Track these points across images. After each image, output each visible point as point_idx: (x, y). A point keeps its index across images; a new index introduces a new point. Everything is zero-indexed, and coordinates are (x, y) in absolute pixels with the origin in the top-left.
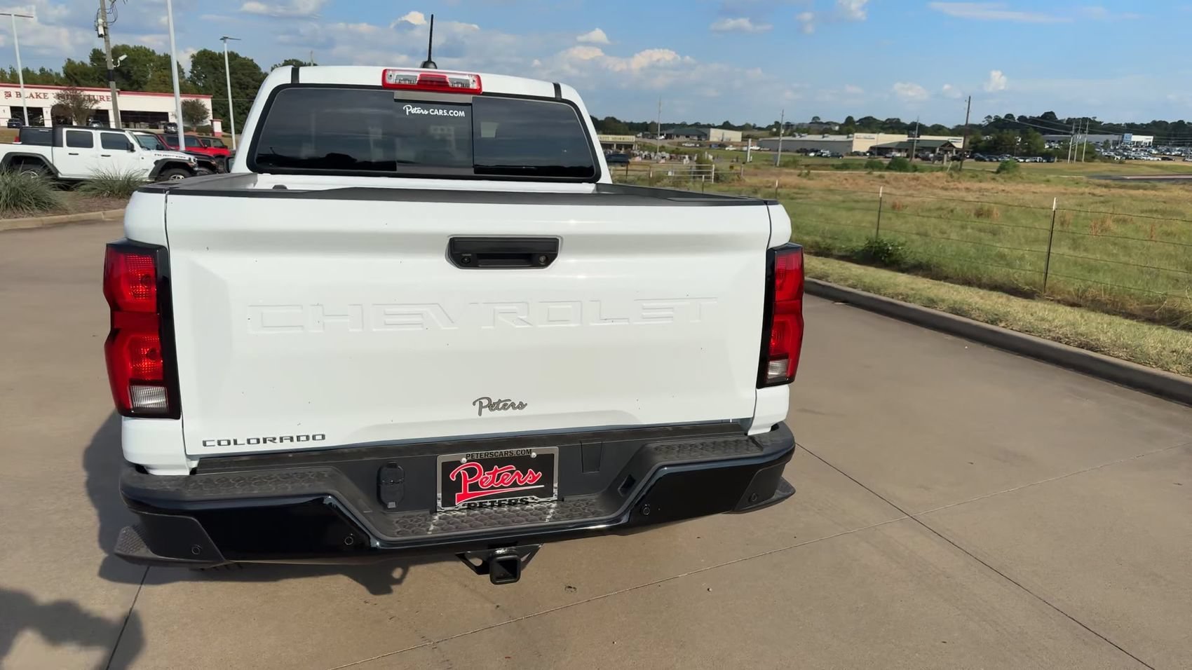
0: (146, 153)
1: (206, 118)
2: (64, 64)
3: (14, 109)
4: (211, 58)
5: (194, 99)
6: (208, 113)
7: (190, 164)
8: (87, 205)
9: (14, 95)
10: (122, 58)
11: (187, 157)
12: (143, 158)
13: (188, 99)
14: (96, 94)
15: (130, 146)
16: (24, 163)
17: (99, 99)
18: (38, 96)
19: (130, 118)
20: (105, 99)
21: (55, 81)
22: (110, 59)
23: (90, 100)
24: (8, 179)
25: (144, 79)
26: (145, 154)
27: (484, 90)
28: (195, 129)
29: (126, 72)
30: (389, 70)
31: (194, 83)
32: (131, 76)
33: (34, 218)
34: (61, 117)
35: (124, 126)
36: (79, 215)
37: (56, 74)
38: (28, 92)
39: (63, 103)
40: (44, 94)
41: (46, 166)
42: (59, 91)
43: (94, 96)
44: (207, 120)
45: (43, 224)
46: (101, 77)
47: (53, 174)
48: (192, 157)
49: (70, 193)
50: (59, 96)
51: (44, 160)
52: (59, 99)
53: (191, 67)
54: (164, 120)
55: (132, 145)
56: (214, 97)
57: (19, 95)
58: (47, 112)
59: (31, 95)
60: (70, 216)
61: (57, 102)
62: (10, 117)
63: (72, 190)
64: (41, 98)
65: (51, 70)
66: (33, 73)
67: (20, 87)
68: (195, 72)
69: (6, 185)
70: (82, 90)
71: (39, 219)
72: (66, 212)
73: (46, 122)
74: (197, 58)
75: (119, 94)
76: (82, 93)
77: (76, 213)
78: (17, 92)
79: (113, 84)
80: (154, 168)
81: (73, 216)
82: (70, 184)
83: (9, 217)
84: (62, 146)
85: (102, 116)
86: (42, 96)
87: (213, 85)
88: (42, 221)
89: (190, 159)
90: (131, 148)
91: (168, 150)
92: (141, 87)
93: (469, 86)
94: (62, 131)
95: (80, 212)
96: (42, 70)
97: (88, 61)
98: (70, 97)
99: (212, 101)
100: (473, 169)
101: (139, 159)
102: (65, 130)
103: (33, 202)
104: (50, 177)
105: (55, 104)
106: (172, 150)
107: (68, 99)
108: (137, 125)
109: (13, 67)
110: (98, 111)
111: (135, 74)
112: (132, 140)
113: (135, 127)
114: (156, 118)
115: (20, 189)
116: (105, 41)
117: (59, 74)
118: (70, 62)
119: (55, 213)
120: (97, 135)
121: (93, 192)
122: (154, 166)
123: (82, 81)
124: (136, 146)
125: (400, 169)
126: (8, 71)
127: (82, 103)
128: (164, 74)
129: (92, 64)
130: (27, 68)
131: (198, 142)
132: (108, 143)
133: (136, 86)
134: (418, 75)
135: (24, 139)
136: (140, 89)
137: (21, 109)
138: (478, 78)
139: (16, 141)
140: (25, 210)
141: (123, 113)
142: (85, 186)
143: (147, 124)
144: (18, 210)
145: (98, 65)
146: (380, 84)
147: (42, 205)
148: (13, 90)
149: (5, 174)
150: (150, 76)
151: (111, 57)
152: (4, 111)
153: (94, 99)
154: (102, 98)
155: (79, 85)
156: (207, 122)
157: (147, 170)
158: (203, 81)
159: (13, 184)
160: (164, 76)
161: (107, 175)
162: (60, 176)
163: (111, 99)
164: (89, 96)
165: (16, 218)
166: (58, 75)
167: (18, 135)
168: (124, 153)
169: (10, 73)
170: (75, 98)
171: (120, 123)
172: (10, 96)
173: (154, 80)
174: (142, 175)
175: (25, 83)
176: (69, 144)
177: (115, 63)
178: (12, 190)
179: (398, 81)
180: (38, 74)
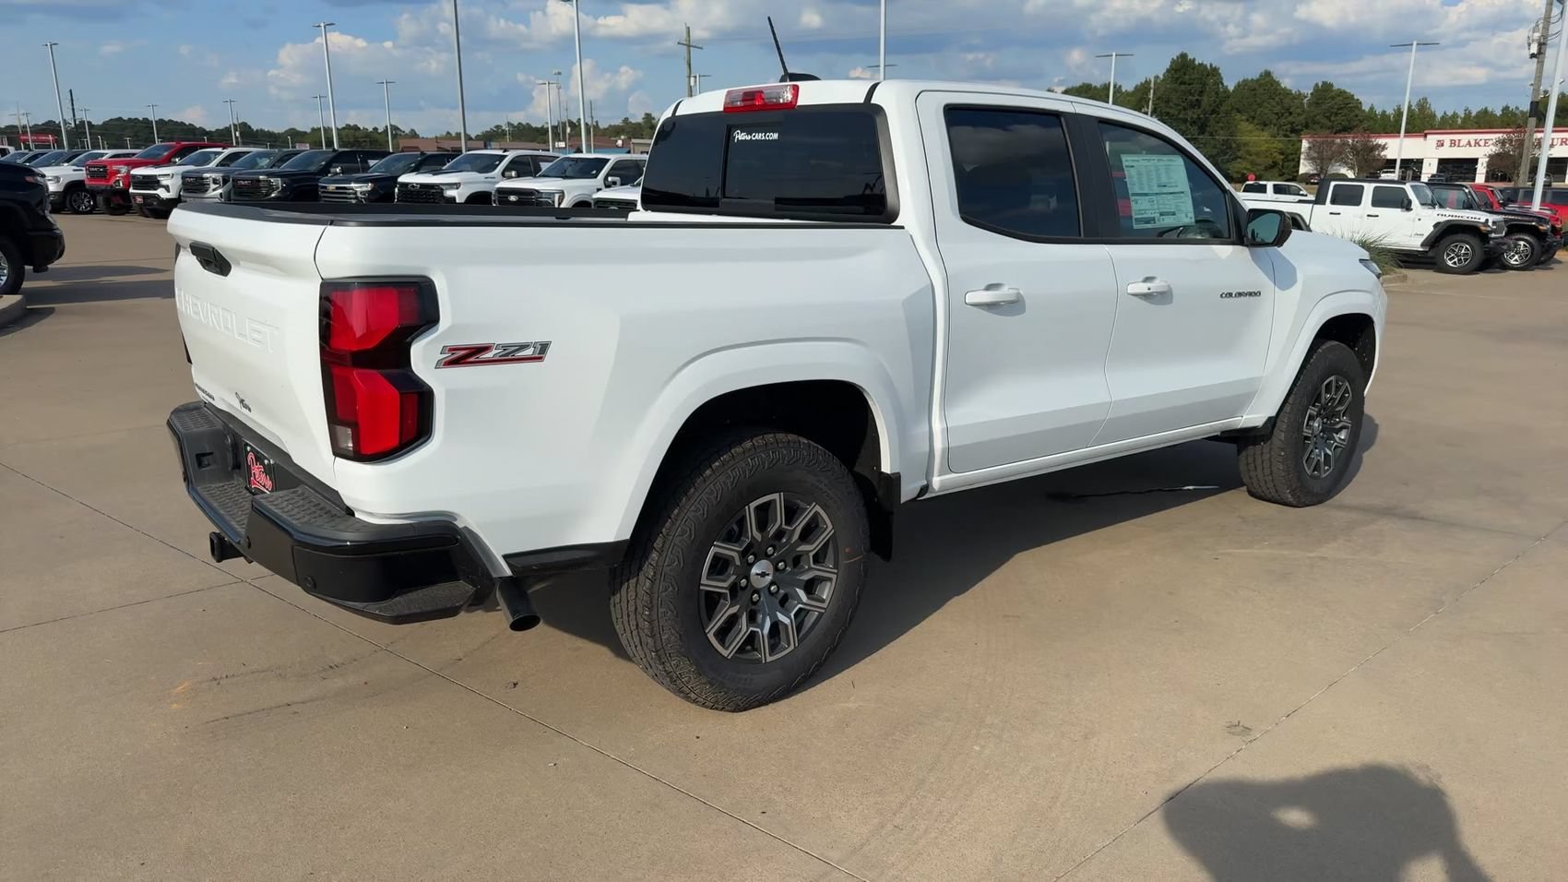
0: (1426, 212)
3: (1442, 161)
7: (1484, 227)
9: (1447, 144)
11: (1483, 218)
12: (1420, 219)
15: (1406, 202)
18: (1477, 143)
21: (1511, 122)
26: (1424, 214)
27: (799, 103)
37: (1518, 112)
38: (1466, 138)
39: (1505, 150)
40: (1485, 140)
42: (1500, 136)
48: (1491, 218)
50: (1503, 143)
52: (1501, 145)
55: (1410, 202)
57: (1454, 143)
58: (1482, 164)
59: (1469, 143)
61: (1498, 149)
62: (1435, 172)
64: (1480, 146)
65: (1517, 108)
66: (1491, 114)
70: (1537, 134)
73: (1478, 177)
78: (1452, 141)
80: (1432, 233)
84: (1324, 203)
86: (1480, 143)
89: (1487, 220)
90: (1407, 206)
94: (1329, 186)
96: (1506, 109)
98: (1512, 142)
101: (1414, 221)
102: (1333, 184)
105: (1495, 152)
107: (1509, 144)
112: (1411, 195)
120: (1369, 190)
122: (1432, 229)
124: (1415, 203)
130: (1486, 108)
132: (1382, 199)
137: (1451, 161)
146: (722, 108)
148: (1450, 138)
152: (1430, 164)
157: (1422, 235)
168: (1397, 212)
170: (1522, 144)
172: (1442, 145)
174: (1414, 242)
175: (1473, 127)
180: (1498, 115)
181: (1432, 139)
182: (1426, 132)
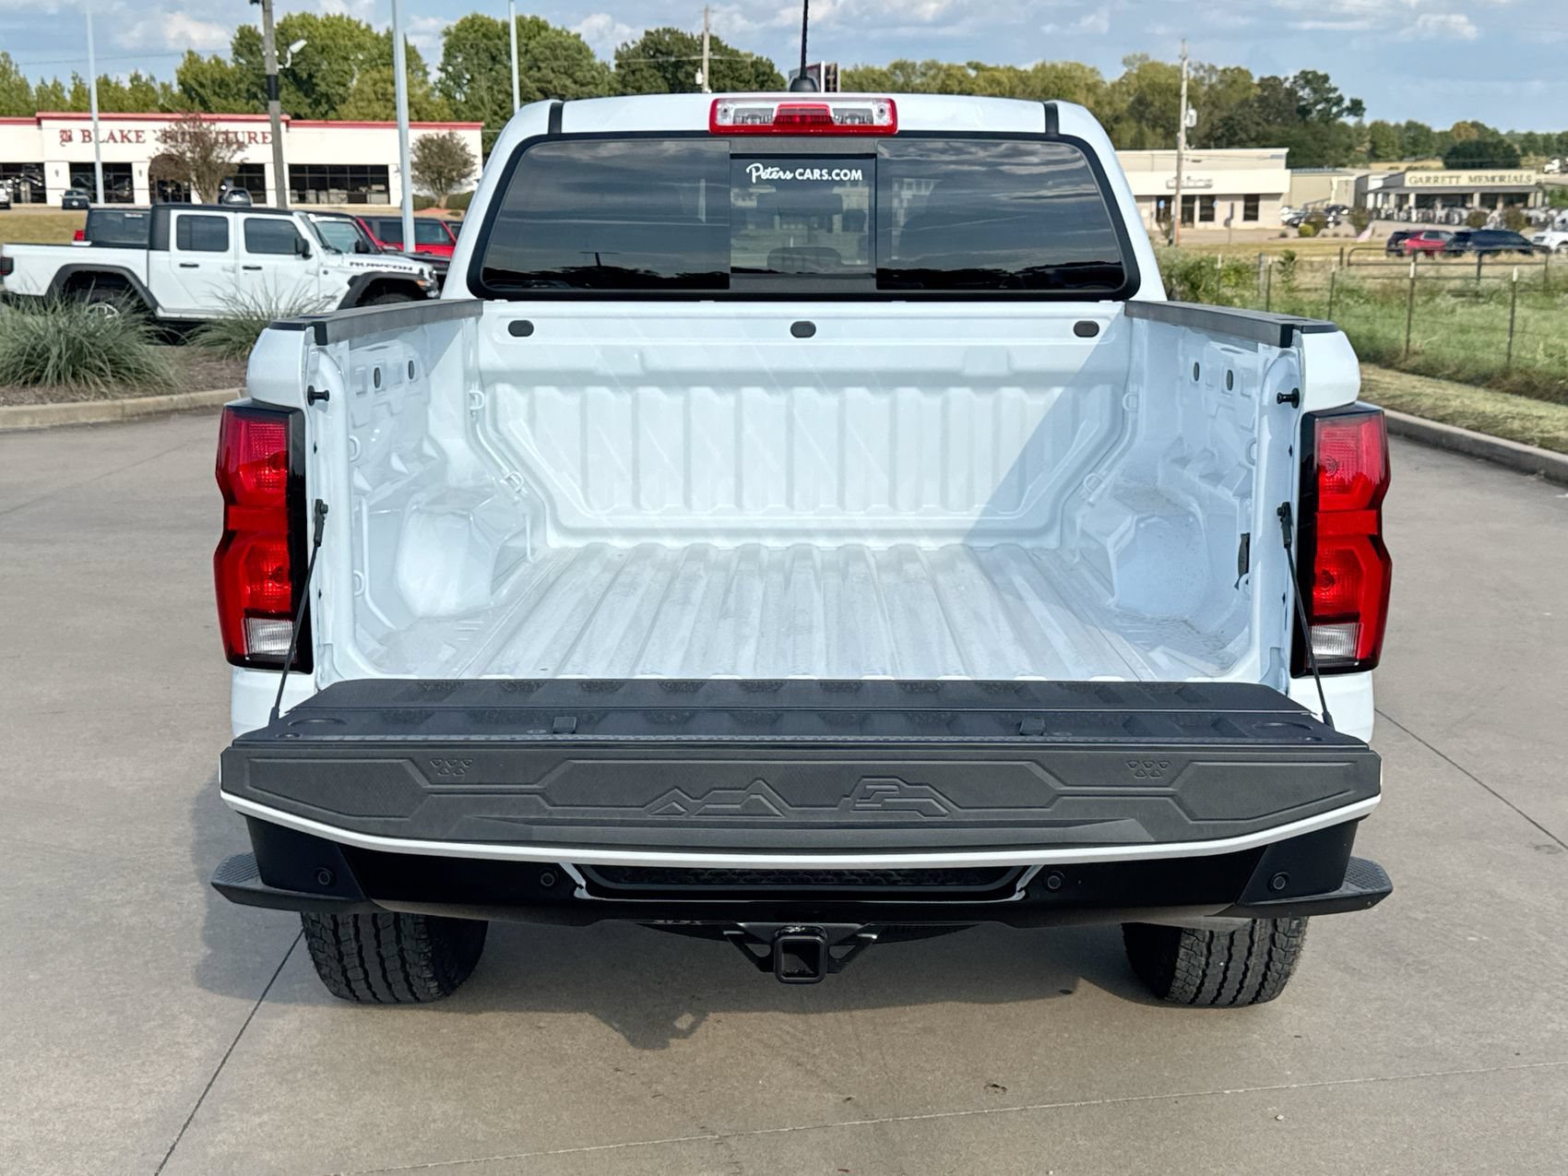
0: (333, 260)
1: (466, 176)
2: (180, 63)
3: (75, 167)
4: (485, 36)
5: (444, 132)
6: (474, 164)
7: (420, 283)
8: (210, 374)
9: (77, 136)
10: (296, 47)
11: (416, 267)
12: (326, 273)
13: (432, 133)
14: (240, 129)
15: (300, 247)
16: (97, 287)
17: (246, 141)
18: (124, 137)
19: (308, 179)
20: (259, 138)
21: (161, 101)
22: (270, 51)
23: (229, 143)
24: (63, 321)
25: (341, 90)
26: (330, 263)
27: (901, 127)
28: (443, 201)
29: (305, 76)
30: (724, 100)
31: (449, 96)
32: (317, 85)
33: (107, 402)
34: (168, 187)
35: (296, 198)
36: (193, 395)
37: (163, 85)
38: (106, 128)
39: (174, 151)
40: (137, 132)
41: (135, 292)
42: (166, 126)
43: (236, 133)
44: (472, 178)
45: (123, 415)
46: (254, 89)
47: (147, 309)
48: (427, 268)
49: (179, 351)
50: (166, 139)
51: (132, 280)
52: (165, 142)
53: (441, 59)
54: (380, 183)
55: (306, 244)
56: (488, 126)
57: (86, 136)
58: (140, 172)
59: (112, 136)
60: (175, 397)
61: (162, 148)
62: (68, 187)
63: (184, 343)
64: (129, 141)
66: (117, 88)
67: (90, 119)
68: (450, 69)
69: (59, 332)
70: (213, 121)
71: (118, 402)
72: (168, 388)
73: (137, 195)
74: (457, 37)
75: (288, 125)
76: (212, 128)
77: (188, 392)
78: (83, 131)
79: (275, 106)
80: (348, 294)
81: (183, 396)
82: (179, 331)
83: (60, 400)
84: (166, 248)
85: (250, 178)
86: (132, 136)
87: (486, 98)
88: (123, 407)
90: (304, 252)
91: (378, 252)
92: (335, 110)
93: (872, 122)
94: (169, 216)
95: (196, 389)
96: (135, 80)
97: (228, 57)
98: (187, 137)
99: (483, 135)
100: (874, 281)
101: (318, 274)
102: (175, 214)
103: (108, 369)
104: (142, 316)
105: (158, 153)
106: (386, 252)
107: (183, 140)
108: (323, 196)
109: (80, 75)
110: (244, 167)
111: (324, 79)
112: (306, 234)
113: (318, 202)
114: (364, 179)
115: (84, 339)
116: (264, 10)
117: (171, 86)
118: (192, 58)
119: (146, 393)
120: (236, 222)
121: (223, 348)
122: (347, 288)
123: (215, 99)
124: (315, 246)
125: (736, 285)
126: (69, 85)
127: (212, 150)
128: (385, 76)
129: (236, 61)
131: (445, 231)
132: (260, 240)
133: (324, 107)
134: (775, 106)
135: (92, 234)
136: (332, 114)
137: (89, 167)
138: (892, 103)
139: (76, 239)
140: (91, 384)
141: (294, 169)
142: (204, 336)
143: (343, 194)
144: (79, 386)
145: (249, 62)
146: (706, 127)
147: (124, 373)
148: (76, 127)
149: (60, 307)
150: (355, 82)
151: (274, 46)
152: (57, 173)
153: (237, 141)
154: (252, 138)
155: (207, 109)
156: (470, 184)
157: (333, 298)
158: (465, 89)
159: (73, 331)
160: (385, 81)
161: (252, 309)
162: (160, 313)
163: (270, 138)
164: (226, 133)
165: (74, 401)
166: (165, 88)
167: (82, 226)
168: (292, 261)
169: (72, 88)
170: (199, 139)
171: (288, 193)
172: (70, 139)
173: (362, 91)
174: (321, 309)
175: (102, 108)
176: (182, 246)
177: (281, 60)
178: (70, 342)
179: (739, 120)
180: (127, 88)
181: (52, 128)
182: (38, 114)
